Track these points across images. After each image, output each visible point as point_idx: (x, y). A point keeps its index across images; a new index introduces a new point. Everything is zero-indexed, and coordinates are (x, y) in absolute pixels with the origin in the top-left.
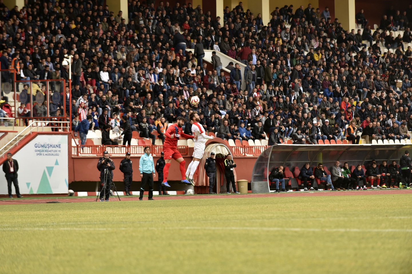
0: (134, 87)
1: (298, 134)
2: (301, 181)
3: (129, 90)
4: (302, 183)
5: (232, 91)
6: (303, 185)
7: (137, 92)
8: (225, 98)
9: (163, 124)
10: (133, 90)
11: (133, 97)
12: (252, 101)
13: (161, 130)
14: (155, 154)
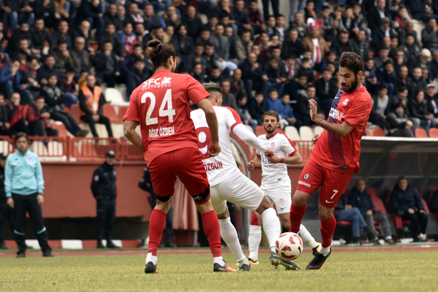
0: (29, 8)
1: (398, 116)
2: (403, 220)
3: (19, 13)
4: (404, 225)
5: (250, 16)
6: (406, 229)
7: (37, 17)
8: (233, 32)
9: (92, 89)
10: (27, 14)
11: (26, 27)
12: (297, 41)
13: (87, 103)
14: (73, 156)
